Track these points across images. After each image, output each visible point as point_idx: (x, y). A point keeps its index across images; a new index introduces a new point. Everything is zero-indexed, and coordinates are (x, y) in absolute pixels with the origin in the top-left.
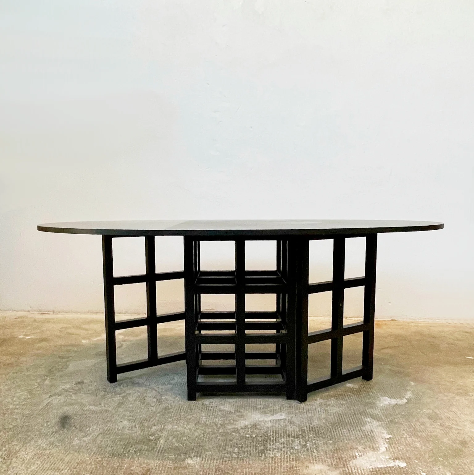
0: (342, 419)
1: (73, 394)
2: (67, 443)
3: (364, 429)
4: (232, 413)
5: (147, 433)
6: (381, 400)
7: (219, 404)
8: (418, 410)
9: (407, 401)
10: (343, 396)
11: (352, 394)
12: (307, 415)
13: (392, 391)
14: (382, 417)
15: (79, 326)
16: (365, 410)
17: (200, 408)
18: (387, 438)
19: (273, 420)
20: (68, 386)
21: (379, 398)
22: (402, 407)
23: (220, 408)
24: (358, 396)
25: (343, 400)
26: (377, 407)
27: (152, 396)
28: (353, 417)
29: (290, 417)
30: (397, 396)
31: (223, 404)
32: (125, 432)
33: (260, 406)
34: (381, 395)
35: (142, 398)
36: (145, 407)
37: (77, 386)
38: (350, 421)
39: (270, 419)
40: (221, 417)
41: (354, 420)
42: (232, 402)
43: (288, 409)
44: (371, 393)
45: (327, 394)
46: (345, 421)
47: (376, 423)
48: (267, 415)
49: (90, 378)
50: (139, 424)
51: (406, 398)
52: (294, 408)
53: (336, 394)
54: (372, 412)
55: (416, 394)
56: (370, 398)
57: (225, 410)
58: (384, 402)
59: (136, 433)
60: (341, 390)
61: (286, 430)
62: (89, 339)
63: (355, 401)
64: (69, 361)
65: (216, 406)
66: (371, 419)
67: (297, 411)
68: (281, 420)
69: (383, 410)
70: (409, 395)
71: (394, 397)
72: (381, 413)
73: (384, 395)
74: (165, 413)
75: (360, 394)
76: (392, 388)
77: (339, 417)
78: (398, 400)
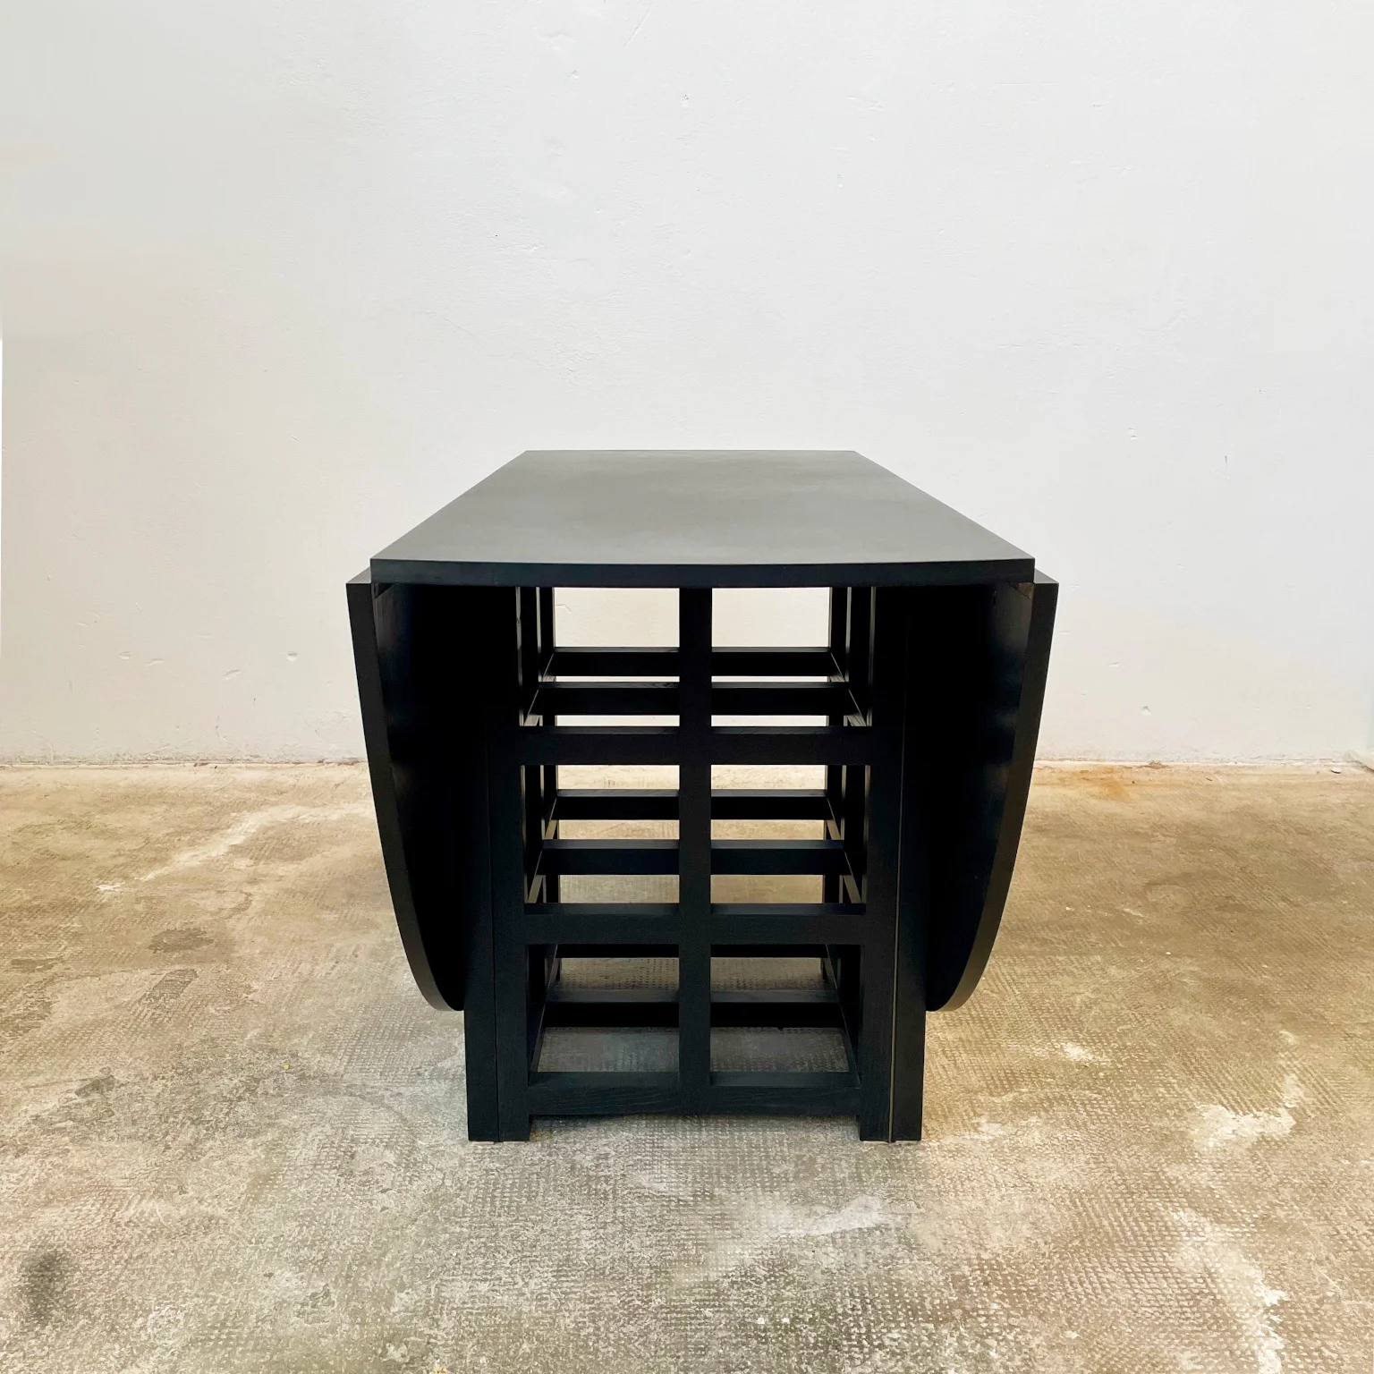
0: (1089, 1217)
3: (1176, 1261)
4: (684, 1206)
5: (374, 1330)
6: (1205, 1121)
7: (631, 1162)
8: (1343, 1161)
9: (1295, 1123)
10: (1067, 1104)
11: (1095, 1096)
12: (961, 1205)
13: (1230, 1078)
14: (1230, 1201)
15: (86, 819)
16: (1158, 1169)
17: (562, 1186)
18: (1273, 1306)
19: (843, 1234)
20: (51, 1103)
21: (1194, 1109)
22: (1284, 1147)
23: (638, 1185)
24: (1118, 1102)
25: (1072, 1122)
26: (1200, 1154)
27: (381, 1137)
28: (1126, 1207)
29: (900, 1217)
30: (1252, 1097)
31: (647, 1162)
32: (290, 1331)
33: (785, 1167)
34: (1199, 1096)
35: (342, 1149)
36: (355, 1195)
37: (89, 1104)
38: (1120, 1225)
39: (832, 1231)
40: (650, 1227)
41: (1131, 1219)
42: (678, 1151)
43: (886, 1180)
44: (1162, 1090)
45: (1009, 1097)
46: (1102, 1227)
47: (1213, 1231)
48: (814, 1208)
49: (136, 1059)
50: (341, 1282)
51: (1286, 1108)
52: (908, 1170)
53: (1042, 1096)
54: (1185, 1177)
55: (1314, 1086)
56: (1162, 1114)
57: (659, 1192)
58: (1217, 1130)
59: (333, 1330)
60: (1054, 1078)
61: (899, 1283)
62: (126, 878)
63: (1116, 1128)
64: (51, 981)
65: (623, 1175)
66: (1194, 1214)
67: (921, 1187)
68: (870, 1231)
69: (1222, 1167)
70: (1292, 1091)
71: (1245, 1103)
72: (1220, 1183)
73: (1208, 1095)
74: (436, 1221)
75: (1125, 1096)
76: (1226, 1061)
77: (1076, 1207)
78: (1262, 1119)
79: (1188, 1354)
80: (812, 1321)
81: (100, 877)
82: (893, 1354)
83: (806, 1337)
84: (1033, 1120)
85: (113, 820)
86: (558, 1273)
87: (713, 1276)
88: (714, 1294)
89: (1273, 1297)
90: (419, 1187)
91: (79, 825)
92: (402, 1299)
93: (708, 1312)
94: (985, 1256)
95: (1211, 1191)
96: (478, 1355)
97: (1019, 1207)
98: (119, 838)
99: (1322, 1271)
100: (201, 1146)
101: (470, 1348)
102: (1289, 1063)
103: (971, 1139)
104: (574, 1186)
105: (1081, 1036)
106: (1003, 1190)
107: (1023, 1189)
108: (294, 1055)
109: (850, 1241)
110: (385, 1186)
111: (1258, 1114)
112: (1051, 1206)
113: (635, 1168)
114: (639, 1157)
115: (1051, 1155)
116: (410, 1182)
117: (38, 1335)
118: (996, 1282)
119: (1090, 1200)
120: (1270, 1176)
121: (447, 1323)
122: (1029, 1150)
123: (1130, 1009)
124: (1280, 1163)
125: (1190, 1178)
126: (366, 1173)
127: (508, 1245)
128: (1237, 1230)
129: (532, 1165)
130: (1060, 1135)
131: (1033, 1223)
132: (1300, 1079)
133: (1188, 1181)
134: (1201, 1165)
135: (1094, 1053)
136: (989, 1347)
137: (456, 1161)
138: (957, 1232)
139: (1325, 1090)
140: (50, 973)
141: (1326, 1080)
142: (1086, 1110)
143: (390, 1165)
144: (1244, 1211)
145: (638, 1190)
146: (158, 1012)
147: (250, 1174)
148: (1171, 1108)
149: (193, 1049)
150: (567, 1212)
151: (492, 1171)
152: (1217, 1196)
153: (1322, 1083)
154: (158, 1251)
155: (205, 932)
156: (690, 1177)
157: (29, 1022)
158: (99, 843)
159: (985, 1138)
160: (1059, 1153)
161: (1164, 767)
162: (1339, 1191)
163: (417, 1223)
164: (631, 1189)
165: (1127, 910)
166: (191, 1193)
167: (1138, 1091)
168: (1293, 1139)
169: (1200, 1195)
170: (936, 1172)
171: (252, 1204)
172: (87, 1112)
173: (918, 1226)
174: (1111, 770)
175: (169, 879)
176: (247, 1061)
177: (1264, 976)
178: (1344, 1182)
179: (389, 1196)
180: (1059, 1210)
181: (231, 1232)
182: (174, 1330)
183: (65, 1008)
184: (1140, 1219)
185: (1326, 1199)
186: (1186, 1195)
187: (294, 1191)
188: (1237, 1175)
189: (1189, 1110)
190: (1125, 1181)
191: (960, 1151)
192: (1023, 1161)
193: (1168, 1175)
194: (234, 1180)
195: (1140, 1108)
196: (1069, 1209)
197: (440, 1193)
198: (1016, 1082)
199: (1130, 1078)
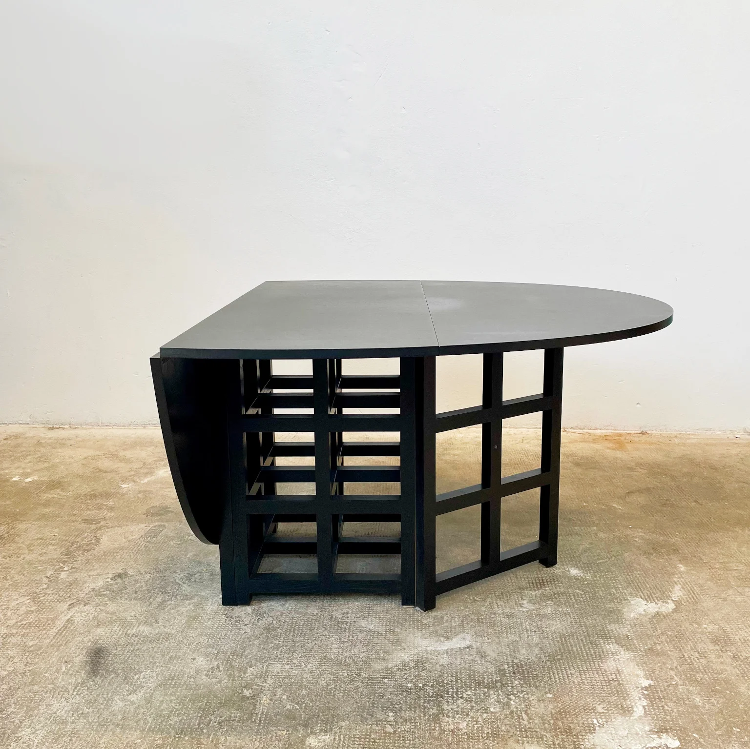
0: (567, 646)
1: (109, 599)
2: (102, 707)
3: (604, 666)
4: (380, 636)
5: (238, 682)
6: (631, 605)
7: (358, 616)
8: (694, 625)
9: (675, 607)
10: (566, 596)
11: (581, 592)
12: (508, 639)
13: (648, 586)
14: (635, 641)
15: (116, 453)
16: (604, 626)
17: (326, 625)
18: (645, 687)
19: (452, 650)
20: (100, 583)
21: (627, 600)
22: (667, 618)
23: (360, 626)
24: (591, 595)
25: (567, 604)
26: (626, 620)
28: (586, 642)
29: (479, 643)
30: (657, 595)
31: (366, 616)
32: (202, 682)
33: (429, 620)
34: (631, 594)
36: (233, 626)
37: (116, 584)
38: (581, 649)
39: (446, 648)
40: (364, 644)
41: (587, 647)
42: (380, 612)
43: (475, 627)
44: (614, 590)
45: (538, 592)
46: (572, 650)
47: (625, 654)
48: (440, 638)
49: (137, 565)
50: (225, 663)
51: (673, 600)
52: (486, 623)
53: (555, 592)
55: (688, 591)
56: (611, 601)
57: (370, 629)
58: (636, 609)
59: (220, 682)
60: (562, 584)
61: (474, 671)
62: (134, 481)
63: (588, 607)
64: (100, 529)
65: (354, 622)
66: (617, 646)
67: (491, 631)
68: (464, 648)
69: (635, 626)
70: (677, 592)
71: (653, 597)
72: (632, 633)
73: (635, 593)
74: (268, 638)
75: (595, 593)
76: (648, 578)
77: (562, 641)
78: (659, 605)
79: (602, 706)
80: (432, 686)
81: (123, 481)
82: (467, 701)
83: (429, 692)
84: (549, 602)
85: (128, 454)
86: (321, 662)
87: (390, 665)
88: (389, 673)
89: (646, 683)
90: (262, 623)
91: (114, 456)
92: (251, 670)
93: (386, 681)
94: (516, 661)
95: (627, 636)
96: (283, 695)
97: (535, 640)
98: (131, 462)
99: (673, 673)
100: (165, 603)
101: (279, 691)
103: (518, 610)
104: (331, 625)
105: (579, 565)
107: (539, 632)
108: (209, 565)
109: (454, 653)
110: (246, 623)
111: (658, 602)
112: (550, 641)
113: (360, 618)
114: (363, 613)
115: (555, 618)
116: (258, 621)
117: (94, 681)
118: (519, 672)
119: (569, 639)
120: (657, 630)
121: (270, 681)
122: (544, 616)
123: (605, 552)
124: (663, 625)
125: (619, 630)
126: (238, 617)
127: (299, 650)
128: (636, 654)
130: (560, 610)
131: (540, 648)
132: (683, 587)
133: (617, 631)
134: (625, 624)
135: (584, 573)
136: (511, 699)
137: (279, 613)
138: (504, 651)
139: (693, 593)
140: (99, 525)
141: (695, 588)
142: (575, 599)
143: (249, 614)
144: (641, 645)
145: (360, 628)
146: (148, 544)
147: (187, 616)
148: (616, 598)
149: (163, 561)
150: (327, 636)
152: (630, 639)
153: (693, 589)
154: (145, 647)
155: (170, 508)
156: (385, 623)
157: (89, 547)
158: (122, 465)
159: (525, 610)
160: (558, 617)
161: (648, 434)
162: (688, 638)
163: (259, 639)
164: (357, 627)
165: (614, 505)
166: (161, 624)
167: (602, 591)
168: (672, 614)
169: (622, 638)
170: (499, 624)
171: (188, 629)
172: (115, 588)
173: (487, 647)
174: (620, 435)
175: (155, 482)
176: (187, 567)
177: (676, 539)
178: (692, 634)
179: (248, 627)
180: (554, 642)
181: (178, 640)
182: (152, 680)
183: (106, 541)
184: (591, 647)
185: (682, 641)
186: (615, 637)
187: (206, 624)
188: (641, 629)
189: (625, 600)
190: (587, 630)
191: (512, 615)
192: (541, 620)
193: (608, 628)
194: (180, 618)
195: (602, 599)
196: (558, 642)
197: (270, 627)
198: (544, 585)
199: (599, 585)
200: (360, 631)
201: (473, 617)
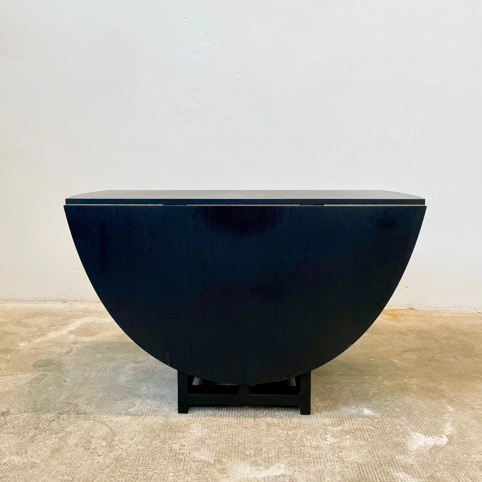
0: (364, 474)
4: (210, 465)
6: (413, 439)
7: (193, 448)
8: (465, 455)
9: (448, 440)
10: (361, 431)
11: (373, 428)
12: (315, 468)
13: (425, 423)
14: (419, 469)
15: (20, 321)
16: (393, 457)
17: (166, 456)
19: (269, 478)
21: (410, 434)
22: (443, 450)
23: (194, 457)
24: (381, 431)
25: (362, 438)
26: (410, 451)
27: (102, 436)
28: (379, 470)
29: (291, 472)
30: (433, 430)
31: (199, 448)
33: (250, 451)
34: (412, 429)
35: (87, 440)
36: (88, 457)
38: (375, 477)
39: (264, 476)
40: (196, 472)
41: (380, 475)
42: (211, 444)
43: (288, 457)
44: (399, 427)
45: (339, 428)
46: (368, 478)
47: (411, 480)
48: (259, 467)
51: (446, 435)
52: (297, 454)
53: (352, 428)
54: (403, 460)
55: (457, 427)
56: (397, 436)
57: (201, 459)
58: (418, 442)
60: (358, 421)
62: (29, 341)
63: (379, 441)
65: (189, 453)
66: (404, 474)
67: (301, 461)
68: (279, 476)
69: (418, 456)
70: (449, 429)
71: (430, 433)
72: (416, 462)
73: (416, 429)
74: (116, 467)
75: (384, 428)
76: (424, 417)
77: (359, 470)
78: (435, 439)
81: (21, 340)
84: (348, 436)
85: (29, 321)
90: (113, 455)
91: (18, 323)
95: (412, 465)
97: (338, 469)
100: (36, 437)
102: (449, 418)
103: (323, 443)
104: (170, 456)
105: (370, 406)
106: (332, 462)
107: (340, 462)
109: (271, 480)
110: (100, 454)
111: (434, 437)
112: (350, 469)
113: (194, 450)
114: (196, 446)
115: (353, 450)
116: (109, 453)
119: (365, 467)
120: (436, 460)
122: (344, 448)
123: (390, 396)
124: (440, 456)
125: (405, 460)
126: (94, 449)
128: (420, 480)
129: (155, 448)
130: (357, 443)
131: (342, 475)
132: (453, 424)
134: (410, 455)
135: (374, 412)
137: (128, 446)
138: (312, 478)
139: (461, 429)
141: (463, 424)
142: (368, 434)
143: (103, 446)
144: (424, 473)
145: (194, 459)
147: (52, 448)
148: (401, 434)
149: (41, 402)
150: (166, 466)
151: (140, 449)
152: (415, 467)
153: (461, 426)
155: (54, 361)
156: (214, 454)
159: (328, 443)
160: (356, 449)
161: (414, 310)
162: (462, 467)
163: (109, 468)
164: (191, 458)
165: (394, 360)
166: (29, 454)
167: (389, 427)
168: (447, 447)
169: (408, 467)
170: (307, 455)
171: (50, 459)
173: (298, 475)
174: (395, 310)
176: (59, 407)
177: (443, 386)
178: (464, 463)
179: (101, 458)
180: (353, 471)
181: (40, 469)
184: (383, 475)
185: (457, 469)
186: (402, 466)
187: (66, 454)
188: (423, 459)
189: (408, 435)
190: (380, 460)
191: (317, 448)
192: (341, 452)
193: (397, 458)
194: (45, 449)
195: (389, 433)
196: (357, 471)
197: (120, 457)
198: (343, 422)
199: (387, 422)
200: (194, 461)
201: (286, 449)
